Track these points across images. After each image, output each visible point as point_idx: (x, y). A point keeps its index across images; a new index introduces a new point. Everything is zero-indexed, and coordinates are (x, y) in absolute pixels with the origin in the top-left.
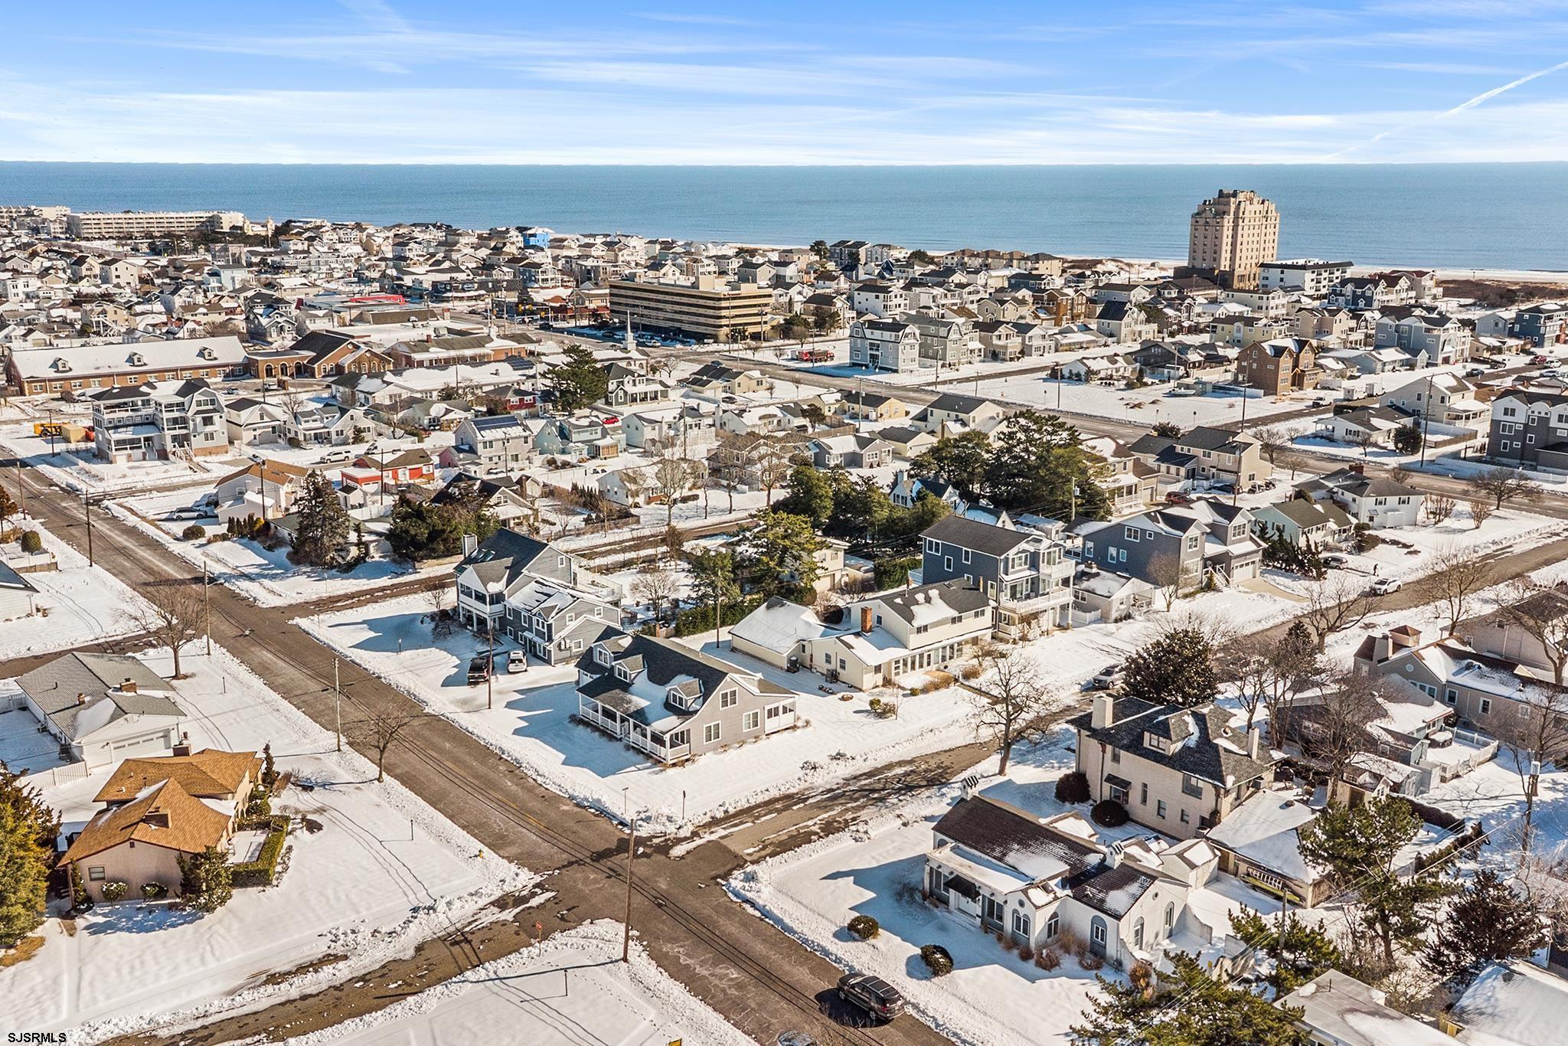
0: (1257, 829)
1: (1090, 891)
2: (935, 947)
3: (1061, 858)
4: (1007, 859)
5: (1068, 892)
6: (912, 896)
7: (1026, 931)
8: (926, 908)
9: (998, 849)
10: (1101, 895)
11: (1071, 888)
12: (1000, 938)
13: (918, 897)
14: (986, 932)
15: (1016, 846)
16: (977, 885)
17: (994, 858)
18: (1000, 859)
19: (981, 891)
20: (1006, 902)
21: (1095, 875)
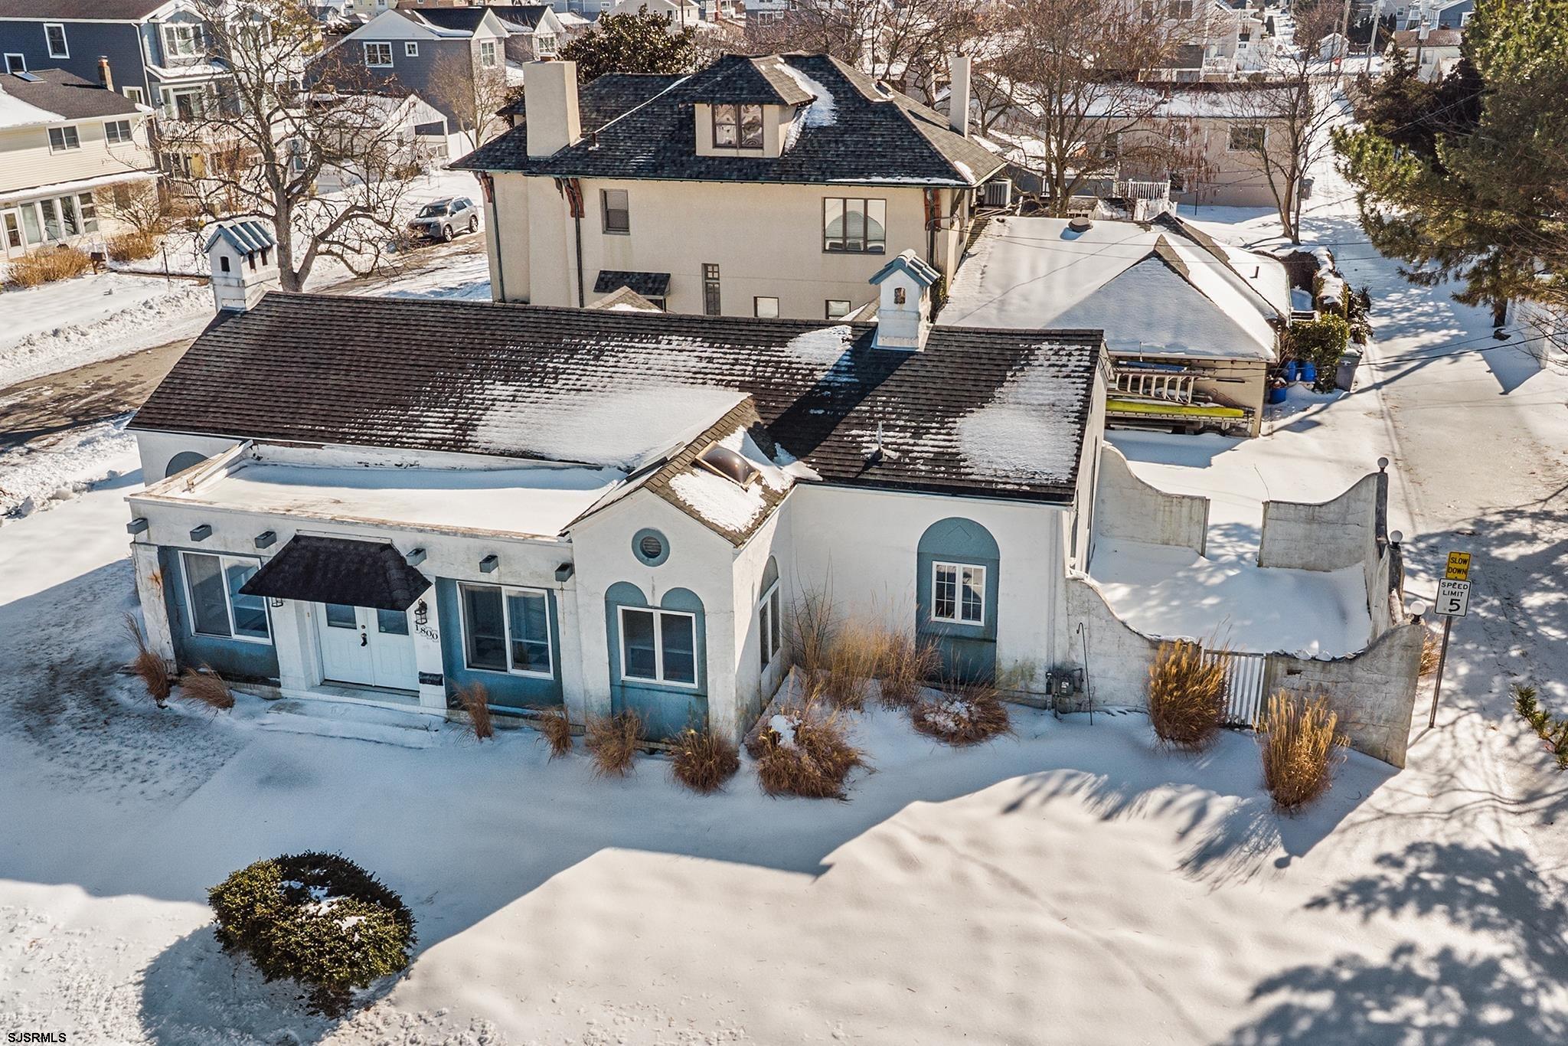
0: (1049, 288)
1: (874, 441)
2: (290, 866)
3: (698, 377)
4: (483, 435)
5: (798, 468)
6: (99, 698)
7: (680, 667)
8: (178, 720)
9: (433, 417)
10: (929, 444)
11: (799, 453)
12: (563, 739)
13: (129, 693)
14: (484, 732)
15: (500, 390)
16: (404, 544)
17: (429, 445)
18: (457, 445)
19: (428, 568)
20: (566, 569)
21: (861, 392)
